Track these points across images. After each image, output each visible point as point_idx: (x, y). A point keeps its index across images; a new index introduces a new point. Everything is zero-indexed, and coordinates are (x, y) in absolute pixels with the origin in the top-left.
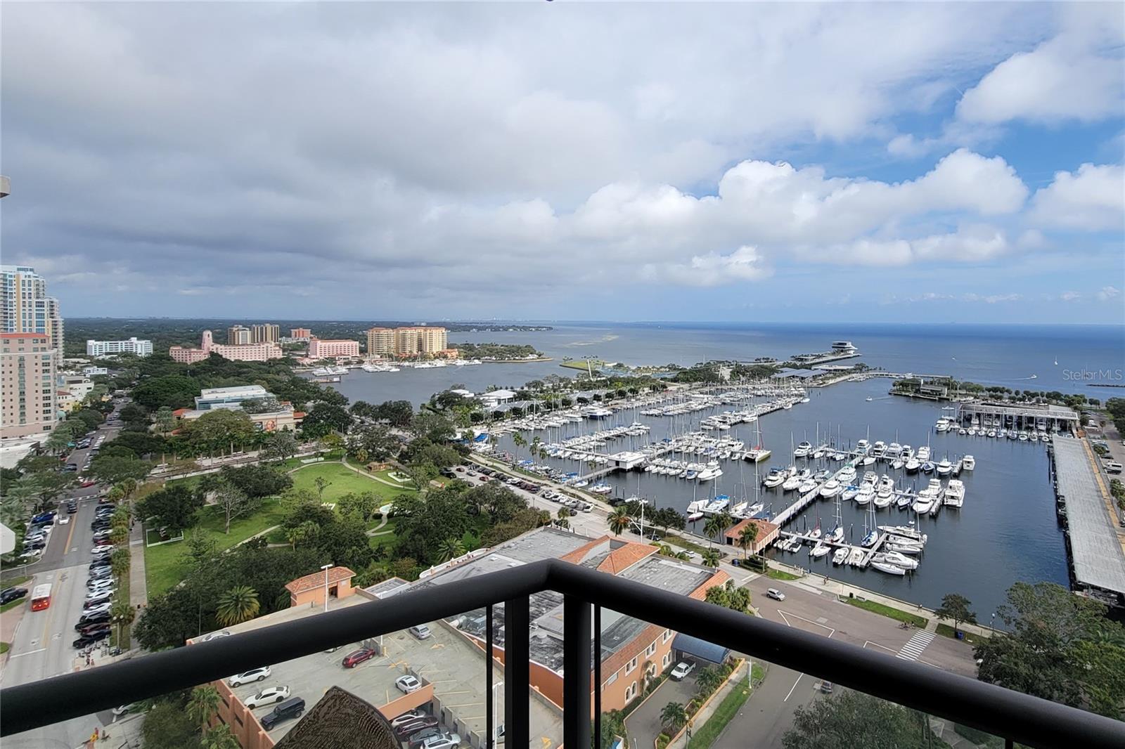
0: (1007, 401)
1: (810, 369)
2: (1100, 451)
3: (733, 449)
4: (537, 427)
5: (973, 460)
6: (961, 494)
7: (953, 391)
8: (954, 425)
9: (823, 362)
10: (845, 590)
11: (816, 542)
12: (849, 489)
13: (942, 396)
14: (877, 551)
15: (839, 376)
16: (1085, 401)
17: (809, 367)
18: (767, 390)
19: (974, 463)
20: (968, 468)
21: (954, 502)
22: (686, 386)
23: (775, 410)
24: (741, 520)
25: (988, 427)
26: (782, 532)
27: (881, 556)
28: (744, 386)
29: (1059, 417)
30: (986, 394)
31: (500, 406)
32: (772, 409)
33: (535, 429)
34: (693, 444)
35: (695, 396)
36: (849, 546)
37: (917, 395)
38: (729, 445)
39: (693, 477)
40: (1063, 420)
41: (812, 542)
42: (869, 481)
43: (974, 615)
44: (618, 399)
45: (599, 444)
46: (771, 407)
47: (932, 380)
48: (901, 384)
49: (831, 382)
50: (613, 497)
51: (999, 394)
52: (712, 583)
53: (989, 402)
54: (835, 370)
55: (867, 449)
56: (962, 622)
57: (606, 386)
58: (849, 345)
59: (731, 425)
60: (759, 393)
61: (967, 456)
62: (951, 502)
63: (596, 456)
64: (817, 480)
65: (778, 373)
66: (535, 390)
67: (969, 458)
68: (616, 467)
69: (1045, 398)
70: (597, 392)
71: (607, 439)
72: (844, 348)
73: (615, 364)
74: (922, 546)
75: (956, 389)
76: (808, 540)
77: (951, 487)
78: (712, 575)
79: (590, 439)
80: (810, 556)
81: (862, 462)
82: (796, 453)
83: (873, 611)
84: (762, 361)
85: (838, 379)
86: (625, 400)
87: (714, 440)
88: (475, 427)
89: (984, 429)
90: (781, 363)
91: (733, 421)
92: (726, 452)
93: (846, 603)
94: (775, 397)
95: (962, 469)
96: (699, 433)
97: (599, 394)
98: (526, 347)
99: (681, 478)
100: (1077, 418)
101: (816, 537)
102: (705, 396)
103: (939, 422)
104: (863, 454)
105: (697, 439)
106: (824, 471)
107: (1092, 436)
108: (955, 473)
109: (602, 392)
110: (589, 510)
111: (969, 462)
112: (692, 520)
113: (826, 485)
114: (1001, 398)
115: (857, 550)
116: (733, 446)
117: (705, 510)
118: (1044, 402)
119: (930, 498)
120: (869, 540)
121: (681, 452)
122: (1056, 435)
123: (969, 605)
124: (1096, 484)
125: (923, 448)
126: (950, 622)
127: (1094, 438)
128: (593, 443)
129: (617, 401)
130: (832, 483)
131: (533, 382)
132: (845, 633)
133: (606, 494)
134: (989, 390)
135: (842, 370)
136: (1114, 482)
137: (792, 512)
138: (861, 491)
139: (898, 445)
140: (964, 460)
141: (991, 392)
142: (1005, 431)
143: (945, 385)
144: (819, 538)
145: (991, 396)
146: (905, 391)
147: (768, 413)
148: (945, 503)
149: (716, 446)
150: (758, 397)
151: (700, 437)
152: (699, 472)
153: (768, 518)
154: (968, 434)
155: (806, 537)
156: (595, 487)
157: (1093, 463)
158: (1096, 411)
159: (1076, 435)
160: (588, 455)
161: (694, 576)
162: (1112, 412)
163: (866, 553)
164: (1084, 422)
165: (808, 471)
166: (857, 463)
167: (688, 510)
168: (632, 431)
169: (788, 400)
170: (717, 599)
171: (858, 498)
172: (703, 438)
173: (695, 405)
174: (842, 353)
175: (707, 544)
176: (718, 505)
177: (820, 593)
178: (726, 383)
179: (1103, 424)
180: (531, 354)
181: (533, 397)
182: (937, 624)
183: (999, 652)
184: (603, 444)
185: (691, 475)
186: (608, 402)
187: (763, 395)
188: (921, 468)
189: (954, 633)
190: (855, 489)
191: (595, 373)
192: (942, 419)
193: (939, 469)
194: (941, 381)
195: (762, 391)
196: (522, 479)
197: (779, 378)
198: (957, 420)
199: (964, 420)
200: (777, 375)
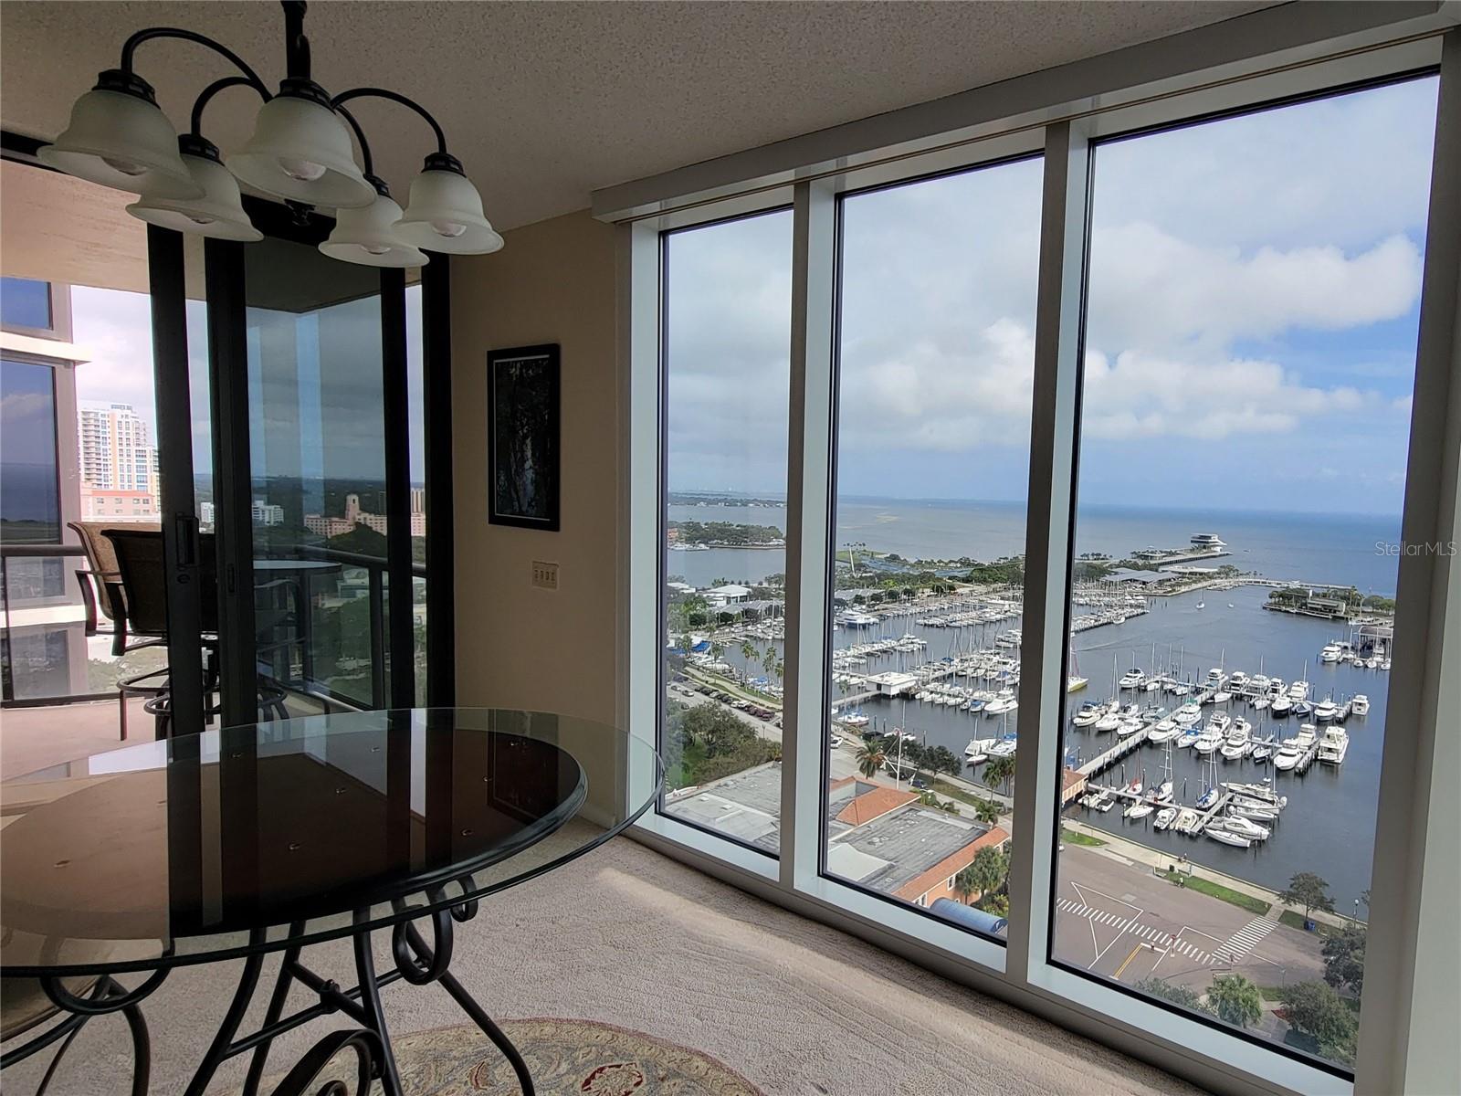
1: (1157, 571)
4: (777, 637)
5: (1366, 702)
6: (1342, 745)
7: (1355, 608)
8: (1347, 654)
9: (1177, 562)
10: (1165, 861)
11: (1135, 800)
12: (1188, 732)
13: (1338, 614)
14: (1215, 815)
15: (1195, 582)
17: (1154, 568)
18: (1093, 598)
19: (1368, 706)
20: (1359, 713)
21: (1332, 757)
22: (982, 588)
23: (1101, 625)
26: (1090, 785)
27: (1219, 822)
31: (729, 606)
32: (1096, 624)
33: (774, 638)
34: (983, 665)
35: (993, 601)
36: (1177, 807)
37: (1302, 611)
39: (979, 708)
41: (1130, 799)
42: (1216, 724)
43: (1332, 902)
44: (888, 603)
45: (857, 660)
46: (1096, 621)
47: (1325, 591)
48: (1280, 596)
49: (1184, 589)
50: (870, 729)
52: (984, 842)
54: (1190, 573)
55: (1221, 682)
56: (1315, 908)
57: (874, 584)
58: (1215, 539)
60: (1081, 601)
61: (1358, 696)
62: (1327, 756)
63: (851, 676)
64: (1146, 720)
65: (1110, 575)
66: (777, 586)
67: (1360, 699)
68: (878, 692)
70: (860, 592)
71: (868, 654)
72: (1208, 543)
73: (888, 556)
74: (1277, 812)
75: (1358, 605)
76: (1124, 797)
77: (1328, 736)
78: (985, 832)
79: (846, 653)
80: (1124, 817)
81: (1212, 698)
82: (1121, 682)
83: (1197, 890)
84: (1090, 557)
85: (1194, 586)
86: (897, 604)
87: (1011, 662)
88: (695, 632)
90: (1117, 561)
93: (1163, 878)
94: (1103, 608)
95: (1350, 714)
96: (992, 651)
97: (863, 595)
98: (770, 528)
99: (962, 710)
101: (1135, 793)
102: (1007, 602)
103: (1327, 648)
104: (1215, 688)
105: (989, 659)
106: (1156, 709)
108: (1340, 719)
109: (867, 593)
110: (837, 745)
111: (1360, 704)
112: (971, 765)
113: (1158, 727)
115: (1189, 812)
117: (990, 752)
119: (1298, 750)
120: (1206, 801)
121: (965, 676)
123: (1326, 887)
125: (1299, 683)
126: (1299, 909)
128: (849, 659)
129: (886, 606)
130: (1165, 724)
131: (775, 577)
132: (1158, 916)
133: (861, 726)
135: (1201, 574)
137: (1107, 760)
138: (1204, 737)
139: (1265, 678)
140: (1355, 700)
143: (1343, 598)
144: (1140, 795)
146: (1286, 606)
147: (1091, 628)
148: (1319, 758)
149: (1014, 670)
150: (1081, 608)
151: (992, 657)
152: (988, 703)
153: (1071, 766)
154: (1366, 667)
155: (1121, 793)
156: (846, 717)
160: (841, 674)
161: (963, 832)
163: (1201, 817)
165: (1135, 708)
166: (1204, 699)
167: (966, 752)
168: (901, 645)
169: (1120, 611)
170: (988, 862)
171: (1200, 746)
172: (996, 658)
173: (991, 614)
174: (1205, 551)
175: (986, 796)
176: (1007, 746)
177: (1130, 863)
180: (776, 538)
181: (773, 596)
182: (1283, 910)
183: (1353, 946)
184: (863, 661)
185: (976, 706)
186: (874, 605)
187: (1087, 604)
188: (1293, 709)
189: (1303, 922)
190: (1196, 734)
191: (859, 566)
192: (1331, 645)
193: (1318, 712)
194: (1338, 593)
195: (1087, 599)
196: (753, 702)
197: (1110, 582)
198: (1352, 648)
199: (1363, 648)
200: (1108, 578)
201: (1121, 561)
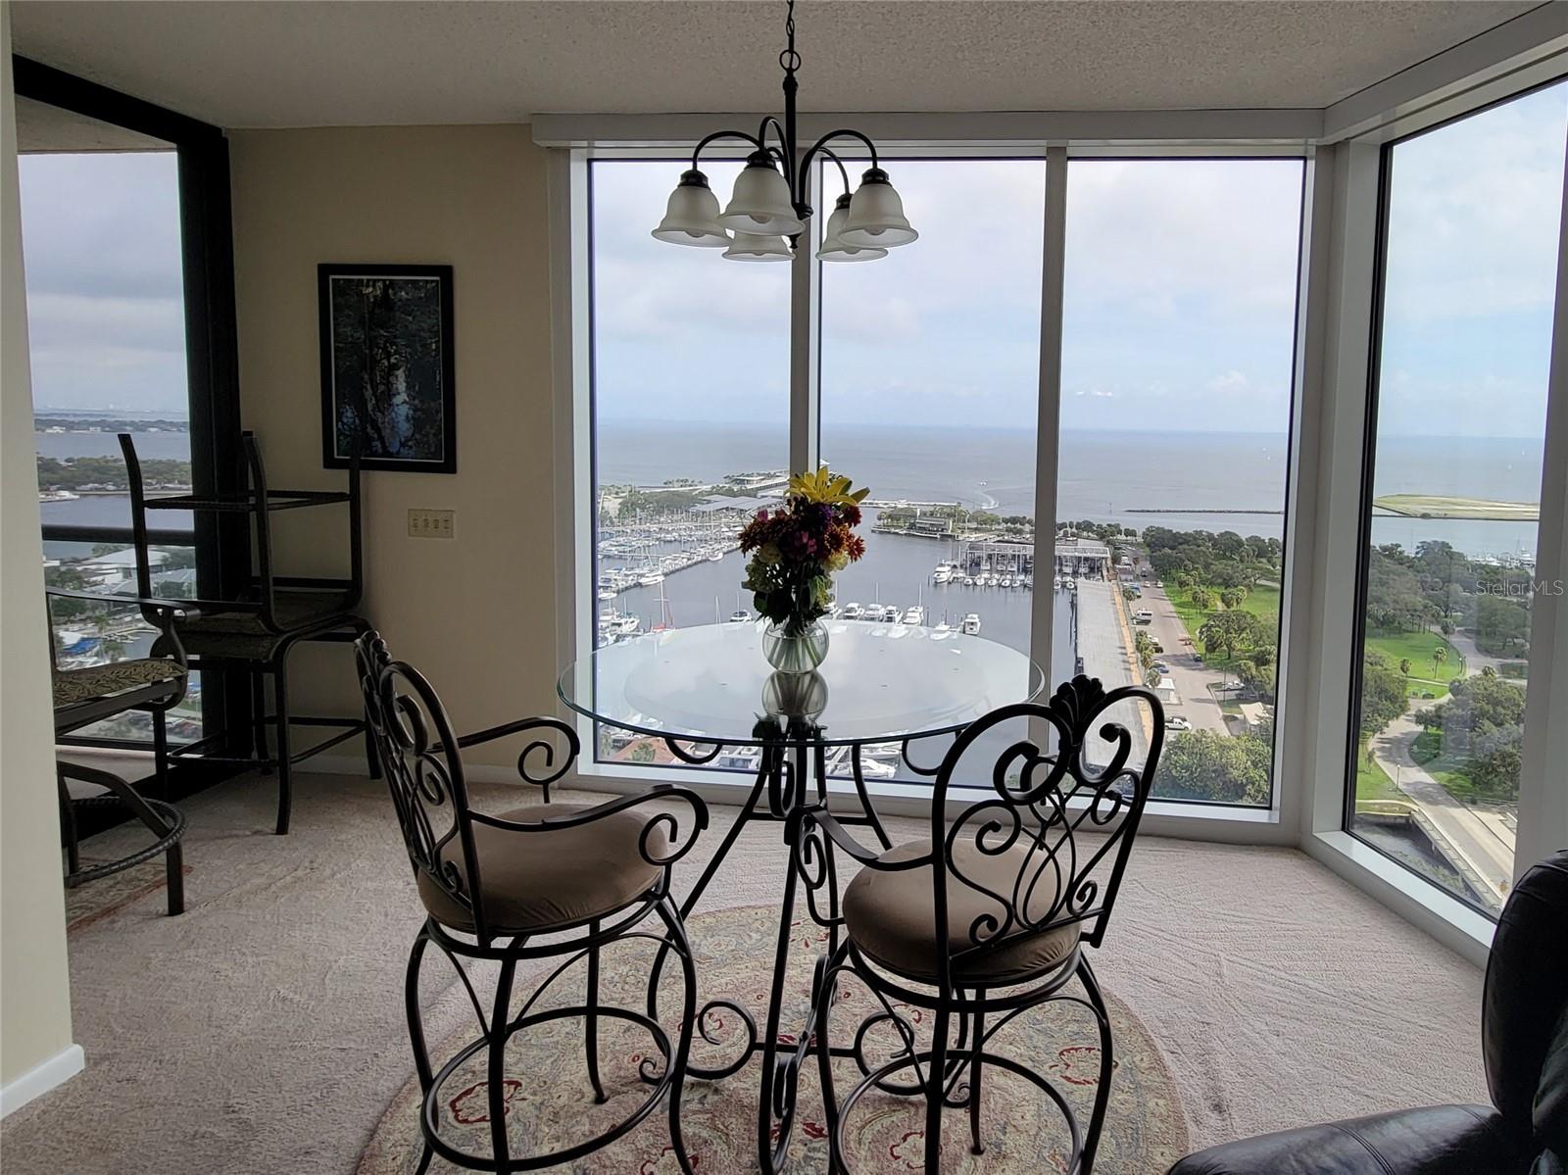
0: (1028, 536)
1: (755, 496)
2: (1129, 595)
3: (619, 630)
5: (977, 620)
7: (960, 525)
8: (957, 573)
9: (777, 485)
11: (750, 760)
13: (945, 532)
14: (839, 761)
16: (1120, 532)
17: (753, 494)
18: (682, 532)
19: (979, 624)
20: (971, 632)
23: (696, 563)
24: (630, 742)
25: (1001, 573)
27: (845, 768)
28: (643, 527)
29: (1088, 555)
30: (1003, 526)
31: (128, 581)
32: (690, 562)
37: (912, 532)
38: (614, 624)
40: (1093, 559)
46: (689, 559)
47: (932, 509)
48: (890, 516)
51: (1018, 526)
53: (1006, 538)
55: (836, 616)
59: (618, 592)
60: (669, 537)
61: (970, 616)
65: (703, 504)
67: (972, 618)
69: (1074, 530)
84: (676, 484)
88: (65, 627)
89: (996, 576)
90: (708, 488)
91: (622, 584)
92: (608, 635)
94: (696, 543)
100: (1109, 555)
101: (750, 753)
103: (939, 569)
107: (1123, 577)
111: (972, 624)
114: (1020, 532)
116: (620, 625)
118: (1073, 535)
122: (1083, 578)
124: (1122, 639)
125: (913, 609)
127: (1126, 580)
134: (1006, 521)
136: (1141, 634)
139: (879, 606)
140: (967, 620)
141: (1009, 524)
142: (1022, 577)
143: (950, 515)
145: (1008, 530)
146: (896, 527)
147: (683, 568)
150: (669, 545)
154: (975, 584)
157: (1121, 613)
158: (1132, 544)
159: (1105, 578)
162: (1148, 546)
164: (1116, 560)
169: (717, 546)
178: (612, 522)
179: (1136, 561)
187: (675, 540)
192: (942, 565)
194: (945, 510)
195: (674, 534)
196: (188, 718)
197: (703, 513)
198: (961, 566)
199: (971, 565)
200: (699, 507)
201: (713, 488)
